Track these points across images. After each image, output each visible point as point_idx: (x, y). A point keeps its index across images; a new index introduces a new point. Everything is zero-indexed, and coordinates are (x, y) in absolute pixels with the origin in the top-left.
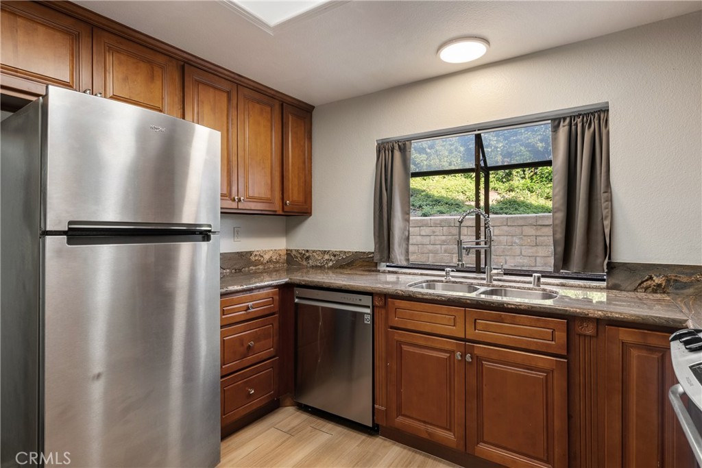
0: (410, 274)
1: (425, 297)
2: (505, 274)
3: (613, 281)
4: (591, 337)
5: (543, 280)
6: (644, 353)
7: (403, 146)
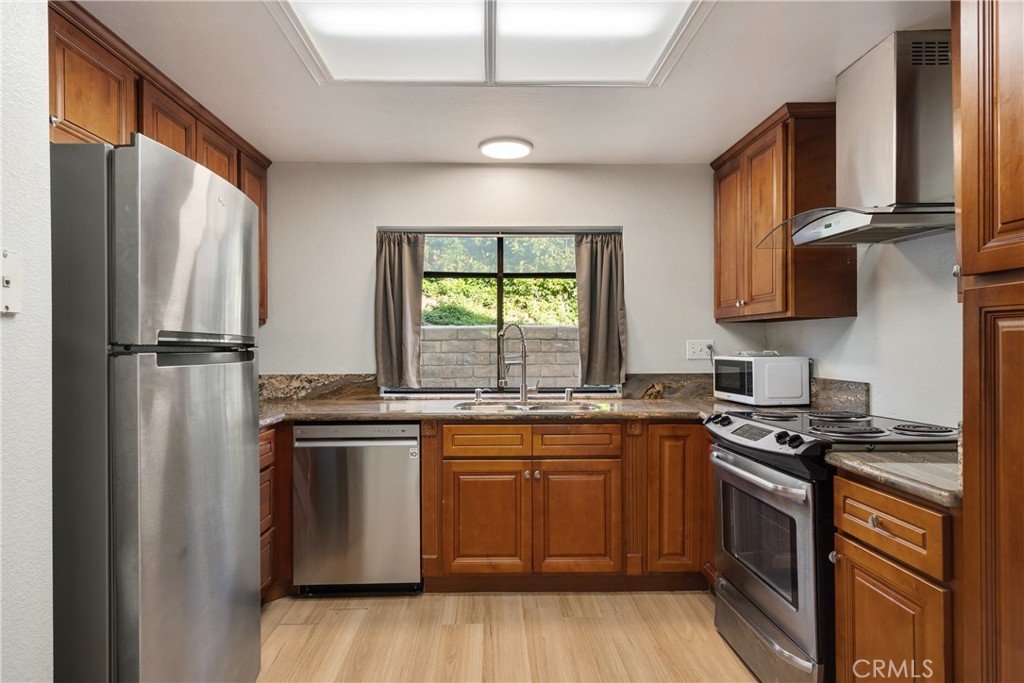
0: (426, 399)
1: (490, 418)
2: (539, 392)
3: (627, 391)
4: (637, 436)
5: (574, 395)
6: (673, 443)
7: (413, 239)
